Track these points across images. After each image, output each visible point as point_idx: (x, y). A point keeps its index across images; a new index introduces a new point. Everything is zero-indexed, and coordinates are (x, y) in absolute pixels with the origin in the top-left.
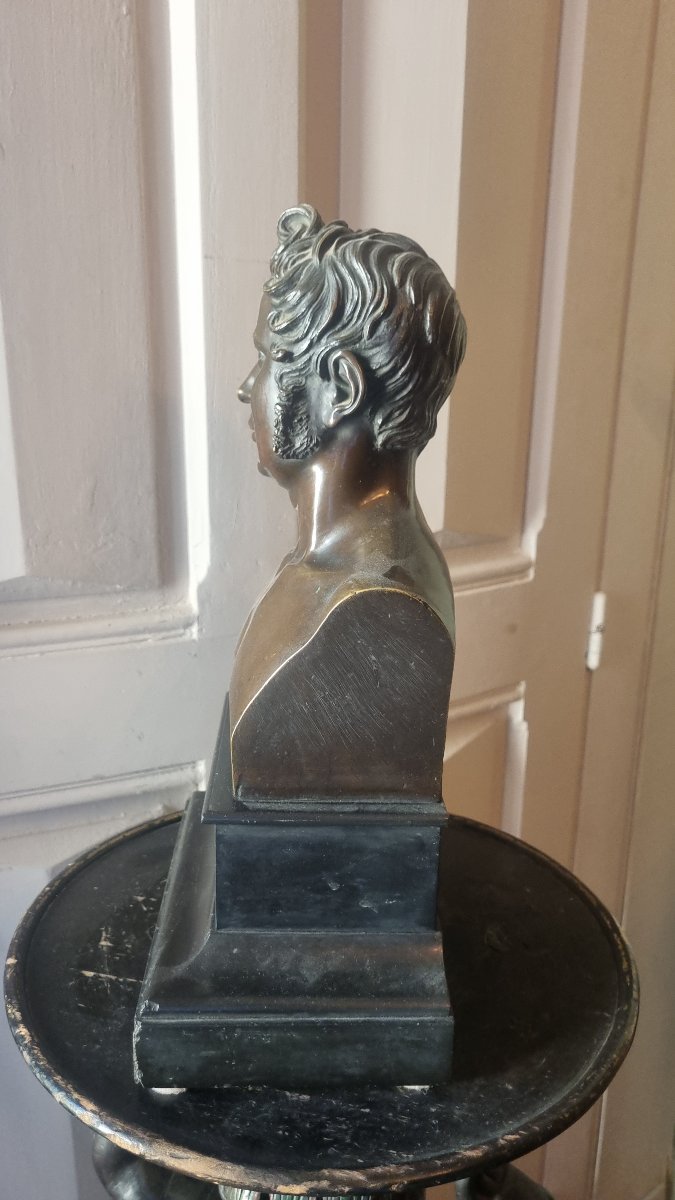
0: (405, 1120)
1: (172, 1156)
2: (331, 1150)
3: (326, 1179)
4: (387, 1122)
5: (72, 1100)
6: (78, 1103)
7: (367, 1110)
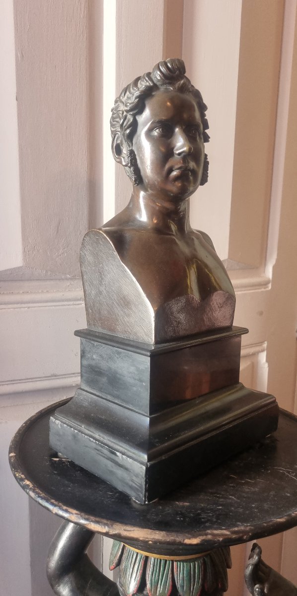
0: (241, 510)
1: (125, 530)
2: (207, 524)
3: (210, 534)
4: (231, 511)
5: (63, 510)
6: (66, 511)
7: (221, 507)
